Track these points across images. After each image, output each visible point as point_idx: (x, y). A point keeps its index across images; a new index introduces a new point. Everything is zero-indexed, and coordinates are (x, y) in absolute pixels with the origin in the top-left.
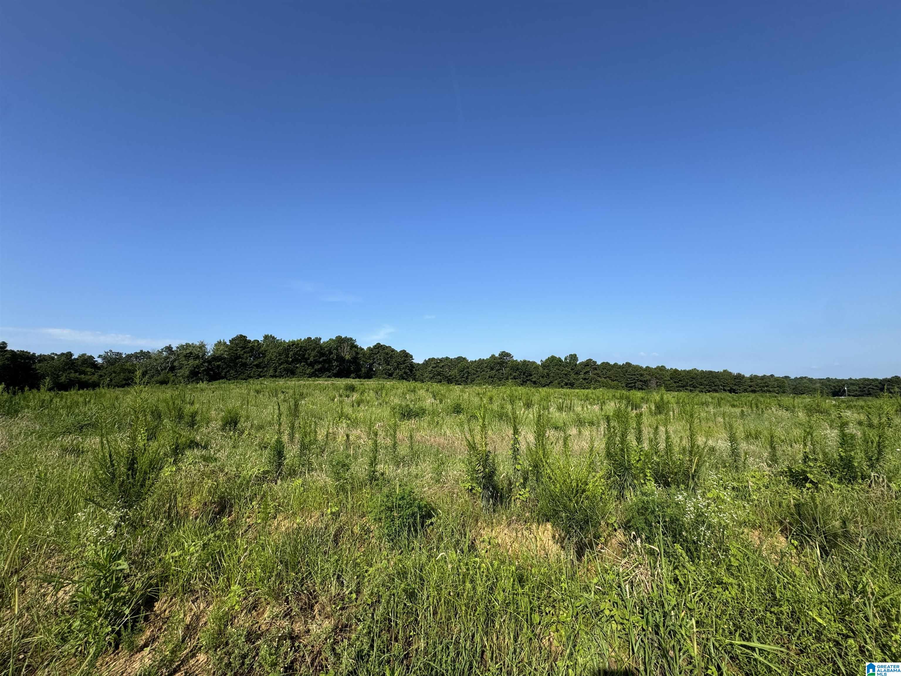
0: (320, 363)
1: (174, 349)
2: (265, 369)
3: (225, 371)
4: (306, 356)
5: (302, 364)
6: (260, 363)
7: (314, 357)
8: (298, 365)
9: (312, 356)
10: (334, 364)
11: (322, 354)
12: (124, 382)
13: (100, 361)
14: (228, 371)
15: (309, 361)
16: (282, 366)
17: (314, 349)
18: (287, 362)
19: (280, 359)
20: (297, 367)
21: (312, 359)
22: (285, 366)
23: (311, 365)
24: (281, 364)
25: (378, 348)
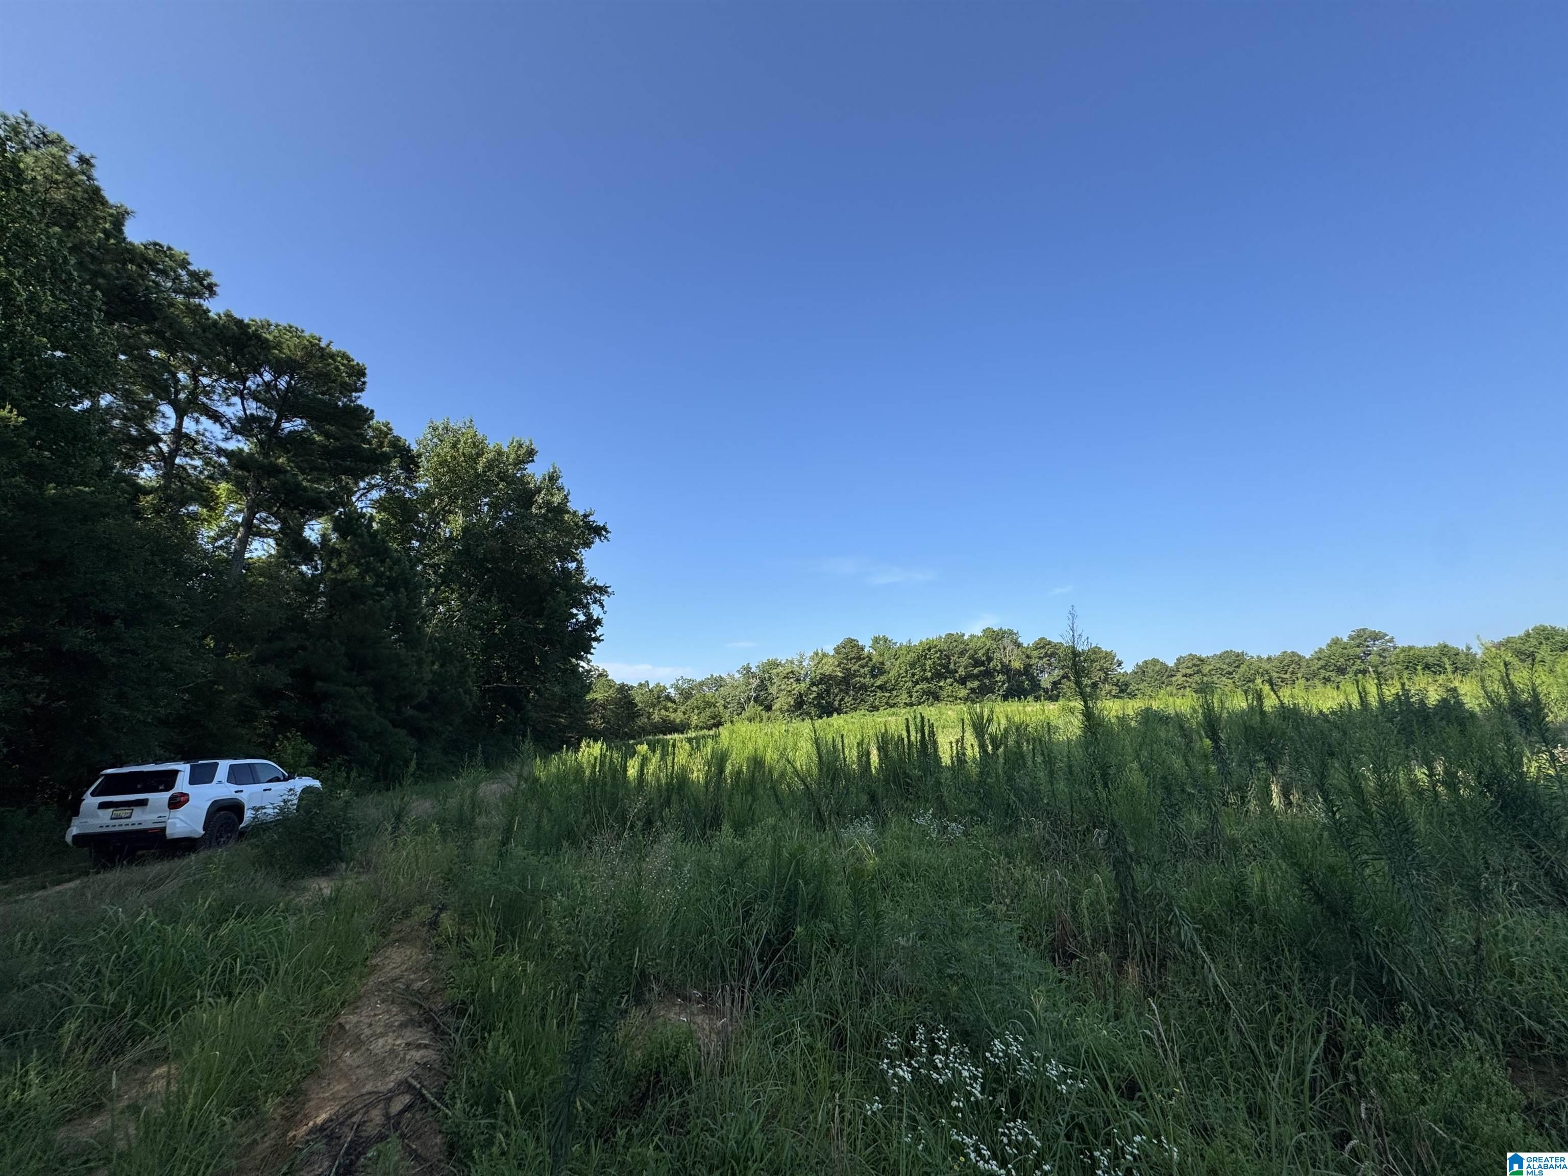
0: (976, 677)
1: (754, 670)
2: (895, 693)
3: (838, 698)
4: (952, 666)
5: (949, 680)
6: (886, 683)
7: (966, 668)
8: (941, 684)
9: (962, 666)
10: (998, 679)
11: (977, 663)
12: (712, 722)
13: (672, 692)
14: (842, 700)
15: (957, 675)
16: (918, 687)
17: (962, 654)
18: (926, 679)
19: (913, 675)
20: (941, 687)
21: (961, 672)
22: (925, 685)
23: (963, 681)
24: (917, 683)
25: (1043, 647)
